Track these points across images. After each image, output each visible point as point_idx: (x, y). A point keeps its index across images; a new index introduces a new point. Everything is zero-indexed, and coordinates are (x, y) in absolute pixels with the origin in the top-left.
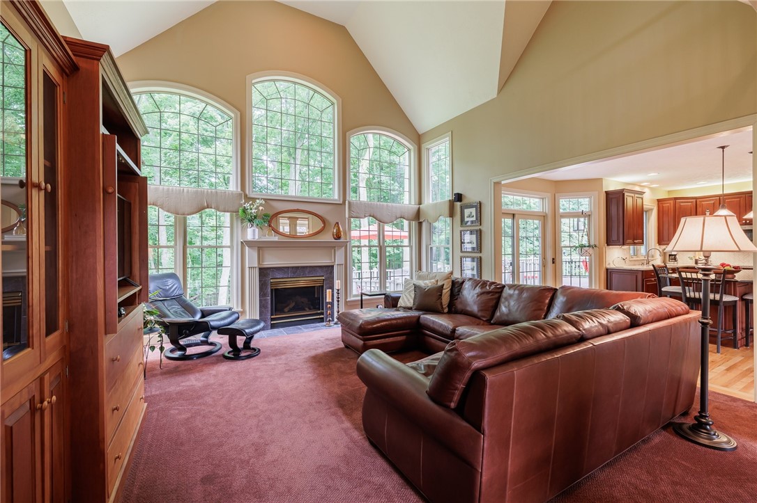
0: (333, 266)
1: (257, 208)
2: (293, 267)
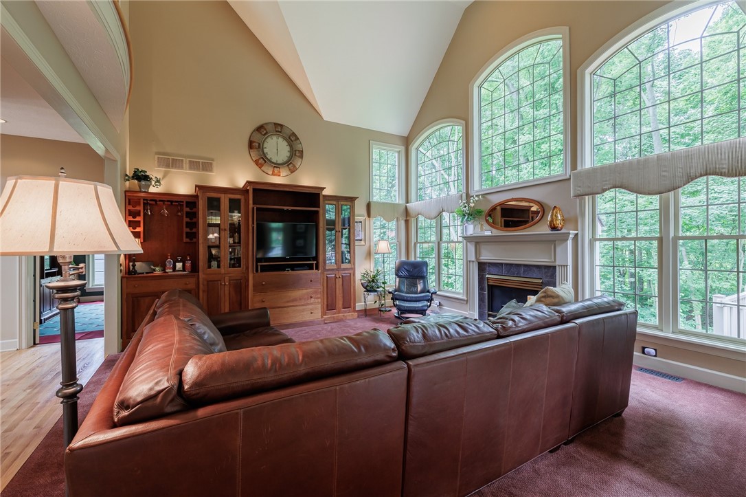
0: (554, 267)
2: (507, 264)
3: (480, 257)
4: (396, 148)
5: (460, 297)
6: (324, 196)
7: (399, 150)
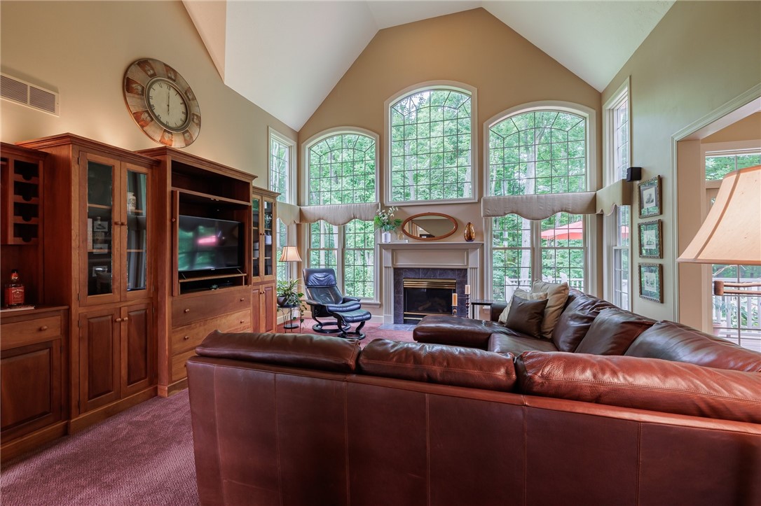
0: (466, 270)
3: (396, 262)
4: (288, 141)
5: (372, 302)
6: (254, 188)
7: (291, 144)
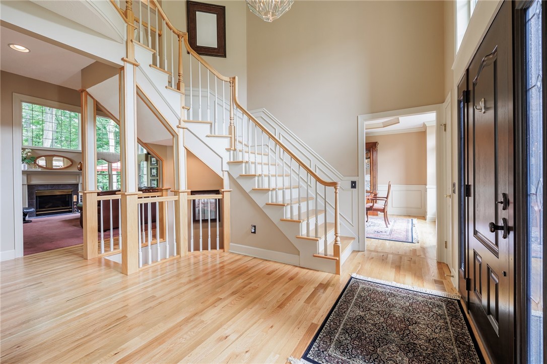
0: (78, 184)
1: (27, 154)
2: (51, 185)
3: (30, 182)
